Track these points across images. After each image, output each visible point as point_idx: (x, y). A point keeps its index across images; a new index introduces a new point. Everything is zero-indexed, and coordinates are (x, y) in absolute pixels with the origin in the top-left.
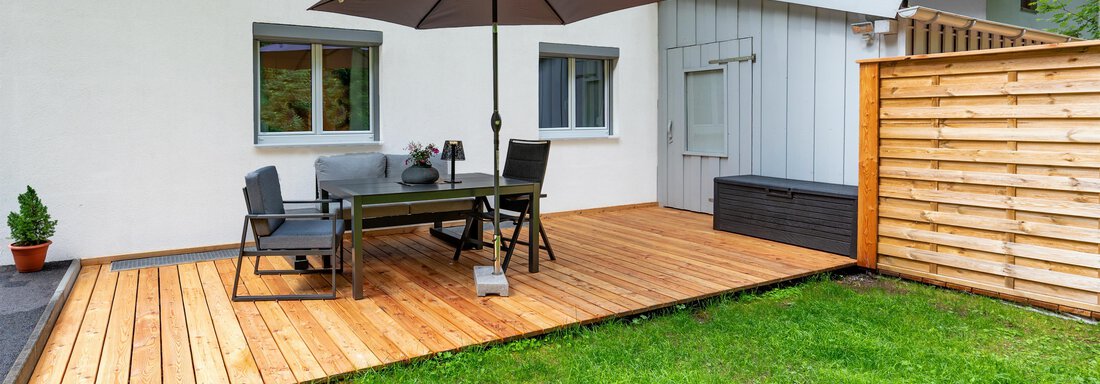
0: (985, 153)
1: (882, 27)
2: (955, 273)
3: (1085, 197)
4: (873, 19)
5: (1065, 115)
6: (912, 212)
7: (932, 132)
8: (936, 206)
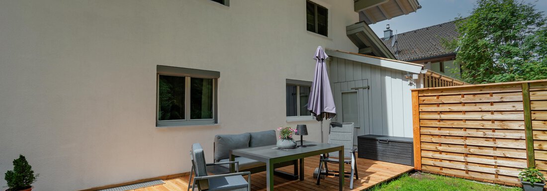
0: (456, 124)
1: (415, 77)
2: (448, 169)
3: (488, 139)
4: (412, 73)
5: (480, 110)
6: (433, 147)
7: (437, 116)
8: (441, 144)
